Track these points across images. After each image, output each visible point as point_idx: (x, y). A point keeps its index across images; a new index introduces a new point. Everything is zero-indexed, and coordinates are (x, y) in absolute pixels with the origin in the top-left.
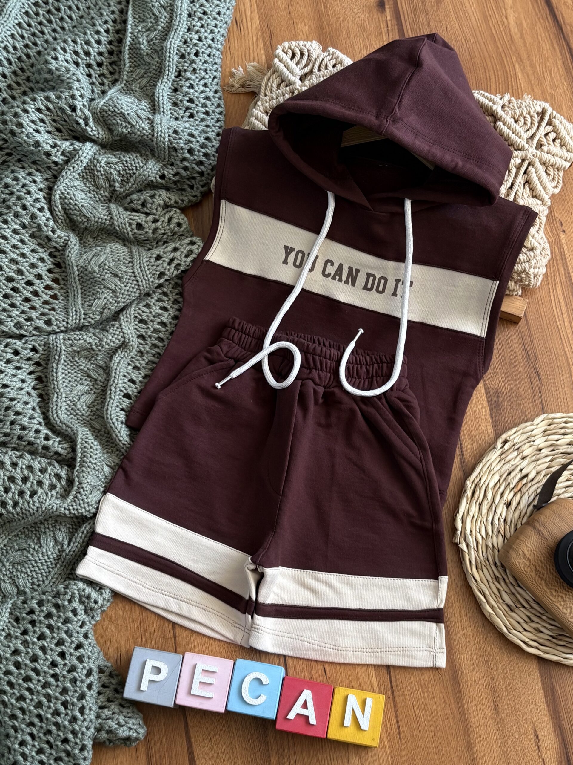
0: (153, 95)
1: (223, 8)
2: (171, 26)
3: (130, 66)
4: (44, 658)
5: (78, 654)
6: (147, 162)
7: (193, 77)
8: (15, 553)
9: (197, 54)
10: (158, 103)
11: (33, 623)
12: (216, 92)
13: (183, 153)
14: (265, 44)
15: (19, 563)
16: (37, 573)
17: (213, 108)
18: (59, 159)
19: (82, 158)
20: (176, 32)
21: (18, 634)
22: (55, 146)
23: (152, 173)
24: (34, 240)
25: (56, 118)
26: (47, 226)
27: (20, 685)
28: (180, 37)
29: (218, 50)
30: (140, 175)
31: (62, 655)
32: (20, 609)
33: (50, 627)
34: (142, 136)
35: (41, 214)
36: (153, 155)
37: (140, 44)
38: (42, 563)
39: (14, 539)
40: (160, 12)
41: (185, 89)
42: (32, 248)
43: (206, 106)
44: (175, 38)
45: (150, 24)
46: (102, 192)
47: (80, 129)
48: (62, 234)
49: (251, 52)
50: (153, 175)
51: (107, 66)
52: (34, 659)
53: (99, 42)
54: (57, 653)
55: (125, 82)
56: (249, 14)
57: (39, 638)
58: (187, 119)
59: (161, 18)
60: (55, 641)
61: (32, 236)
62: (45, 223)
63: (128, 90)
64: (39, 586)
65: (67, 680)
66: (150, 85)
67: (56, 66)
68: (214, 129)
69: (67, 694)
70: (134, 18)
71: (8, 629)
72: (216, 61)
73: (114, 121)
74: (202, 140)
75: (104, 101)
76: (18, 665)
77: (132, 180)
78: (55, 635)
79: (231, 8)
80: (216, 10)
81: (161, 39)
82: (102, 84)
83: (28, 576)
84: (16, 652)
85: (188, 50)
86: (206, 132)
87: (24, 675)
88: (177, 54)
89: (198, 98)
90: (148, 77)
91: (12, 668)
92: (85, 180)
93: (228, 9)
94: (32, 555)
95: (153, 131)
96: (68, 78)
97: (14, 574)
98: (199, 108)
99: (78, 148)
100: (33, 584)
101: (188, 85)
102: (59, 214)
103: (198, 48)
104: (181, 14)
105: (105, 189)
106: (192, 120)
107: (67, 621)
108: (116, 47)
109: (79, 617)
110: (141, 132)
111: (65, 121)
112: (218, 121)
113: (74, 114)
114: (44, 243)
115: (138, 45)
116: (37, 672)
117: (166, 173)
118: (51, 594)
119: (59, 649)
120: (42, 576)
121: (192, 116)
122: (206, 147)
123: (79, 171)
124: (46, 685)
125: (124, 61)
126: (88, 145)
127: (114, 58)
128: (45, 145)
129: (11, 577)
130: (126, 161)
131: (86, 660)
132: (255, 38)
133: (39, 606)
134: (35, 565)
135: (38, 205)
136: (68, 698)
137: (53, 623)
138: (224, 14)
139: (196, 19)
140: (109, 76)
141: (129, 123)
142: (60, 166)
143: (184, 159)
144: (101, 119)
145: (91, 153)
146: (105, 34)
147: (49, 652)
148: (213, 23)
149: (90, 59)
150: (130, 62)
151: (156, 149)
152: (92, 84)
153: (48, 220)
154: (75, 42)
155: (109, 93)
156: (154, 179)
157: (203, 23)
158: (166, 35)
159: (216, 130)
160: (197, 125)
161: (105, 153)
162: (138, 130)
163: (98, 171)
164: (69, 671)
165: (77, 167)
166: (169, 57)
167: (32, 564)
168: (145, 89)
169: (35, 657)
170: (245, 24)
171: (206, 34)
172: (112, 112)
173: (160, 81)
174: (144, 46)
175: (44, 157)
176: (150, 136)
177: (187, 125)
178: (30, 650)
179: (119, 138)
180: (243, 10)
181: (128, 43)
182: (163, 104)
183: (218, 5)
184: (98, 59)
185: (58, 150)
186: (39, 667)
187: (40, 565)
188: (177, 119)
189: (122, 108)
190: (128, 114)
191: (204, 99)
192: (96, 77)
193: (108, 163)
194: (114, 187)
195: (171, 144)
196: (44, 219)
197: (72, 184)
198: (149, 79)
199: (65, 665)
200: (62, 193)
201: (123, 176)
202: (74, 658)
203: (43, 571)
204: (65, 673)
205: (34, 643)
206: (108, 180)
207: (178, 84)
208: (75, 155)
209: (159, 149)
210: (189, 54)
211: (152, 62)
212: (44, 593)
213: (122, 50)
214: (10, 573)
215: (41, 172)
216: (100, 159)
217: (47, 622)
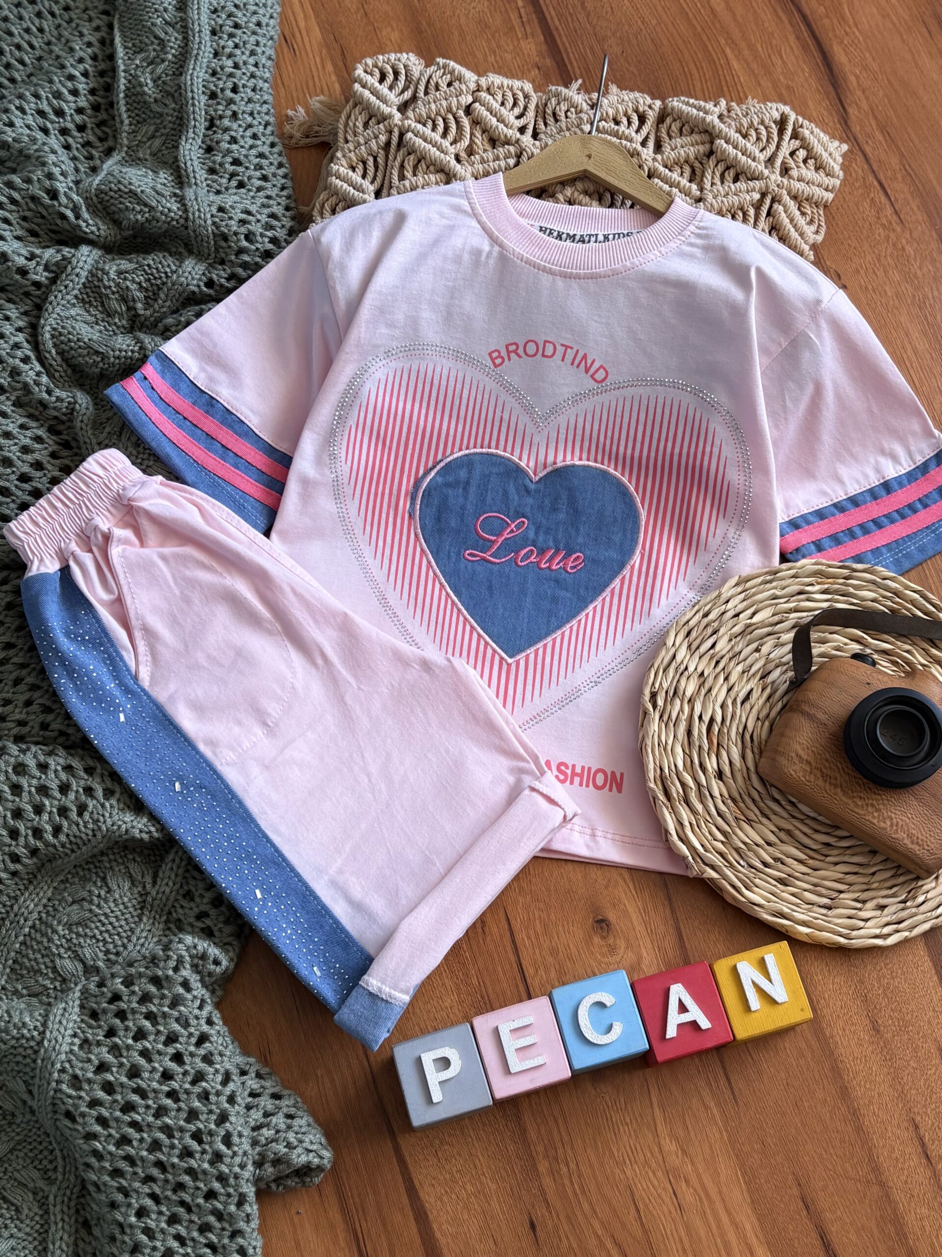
0: (176, 159)
1: (264, 16)
2: (187, 52)
3: (131, 124)
4: (150, 1068)
5: (202, 1052)
6: (181, 262)
7: (235, 126)
8: (68, 909)
9: (235, 90)
10: (186, 171)
11: (121, 1015)
12: (273, 145)
13: (239, 240)
14: (335, 65)
15: (78, 924)
16: (110, 935)
17: (273, 169)
18: (41, 276)
19: (78, 270)
20: (197, 59)
21: (100, 1038)
22: (32, 257)
23: (193, 279)
24: (20, 410)
25: (28, 214)
26: (37, 384)
27: (117, 1120)
28: (204, 65)
29: (266, 81)
30: (173, 284)
31: (178, 1058)
32: (96, 996)
33: (150, 1016)
34: (169, 223)
35: (27, 367)
36: (191, 252)
37: (141, 85)
38: (116, 917)
39: (63, 886)
40: (166, 33)
41: (225, 145)
42: (19, 422)
43: (261, 168)
44: (198, 69)
45: (153, 54)
46: (117, 320)
47: (68, 227)
48: (64, 394)
49: (316, 79)
50: (195, 282)
51: (92, 129)
52: (134, 1073)
53: (75, 93)
54: (168, 1057)
55: (125, 149)
56: (302, 24)
57: (136, 1039)
58: (234, 191)
59: (169, 41)
60: (163, 1038)
61: (17, 404)
62: (35, 381)
63: (133, 159)
64: (118, 954)
65: (193, 1097)
66: (167, 148)
67: (14, 135)
68: (279, 200)
69: (198, 1119)
70: (126, 47)
71: (83, 1032)
72: (266, 97)
73: (121, 206)
74: (264, 218)
75: (99, 178)
76: (109, 1088)
77: (162, 296)
78: (161, 1028)
79: (275, 15)
80: (254, 19)
81: (174, 74)
82: (90, 158)
83: (98, 941)
84: (102, 1067)
85: (221, 84)
86: (269, 207)
87: (123, 1102)
88: (203, 93)
89: (246, 156)
90: (162, 135)
91: (101, 1094)
92: (87, 306)
93: (271, 17)
94: (99, 906)
95: (186, 211)
96: (36, 151)
97: (75, 941)
98: (251, 172)
99: (69, 255)
100: (107, 952)
101: (227, 138)
102: (54, 363)
103: (235, 80)
104: (200, 31)
105: (121, 315)
106: (243, 191)
107: (175, 1002)
108: (103, 97)
109: (195, 993)
110: (166, 216)
111: (43, 217)
112: (283, 188)
113: (56, 203)
114: (37, 413)
115: (138, 89)
116: (141, 1092)
117: (215, 277)
118: (143, 963)
119: (171, 1050)
120: (121, 937)
121: (241, 185)
122: (272, 228)
123: (76, 292)
124: (160, 1112)
125: (120, 116)
126: (85, 249)
127: (103, 116)
128: (16, 258)
129: (69, 948)
130: (149, 265)
131: (218, 1058)
132: (318, 60)
133: (127, 987)
134: (106, 922)
135: (19, 353)
136: (201, 1126)
137: (154, 1009)
138: (267, 25)
139: (225, 37)
140: (98, 144)
141: (146, 205)
142: (43, 289)
143: (241, 251)
144: (99, 206)
145: (89, 260)
146: (83, 79)
147: (156, 1057)
148: (253, 39)
149: (65, 121)
150: (129, 117)
151: (194, 242)
152: (74, 159)
153: (38, 374)
154: (37, 96)
155: (105, 166)
156: (196, 289)
157: (237, 41)
158: (181, 66)
159: (283, 201)
160: (253, 197)
161: (113, 260)
162: (162, 213)
163: (105, 287)
164: (194, 1083)
165: (71, 284)
166: (193, 98)
167: (100, 921)
168: (160, 155)
169: (134, 1070)
170: (299, 40)
171: (244, 58)
172: (116, 192)
173: (184, 138)
174: (149, 89)
175: (18, 277)
176: (182, 221)
177: (237, 198)
178: (124, 1060)
179: (131, 232)
180: (292, 19)
181: (122, 87)
182: (194, 171)
183: (255, 13)
184: (78, 118)
185: (38, 264)
186: (143, 1085)
187: (114, 920)
188: (218, 192)
189: (130, 184)
190: (142, 192)
191: (257, 157)
192: (77, 149)
193: (120, 273)
194: (135, 309)
195: (217, 228)
196: (32, 373)
197: (67, 314)
198: (163, 138)
199: (185, 1073)
200: (54, 329)
201: (147, 290)
202: (198, 1060)
203: (120, 930)
204: (187, 1086)
205: (128, 1048)
206: (124, 299)
207: (211, 140)
208: (66, 268)
209: (199, 239)
210: (222, 90)
211: (166, 111)
212: (131, 965)
213: (115, 100)
214: (68, 941)
215: (14, 303)
216: (107, 268)
217: (144, 1010)
